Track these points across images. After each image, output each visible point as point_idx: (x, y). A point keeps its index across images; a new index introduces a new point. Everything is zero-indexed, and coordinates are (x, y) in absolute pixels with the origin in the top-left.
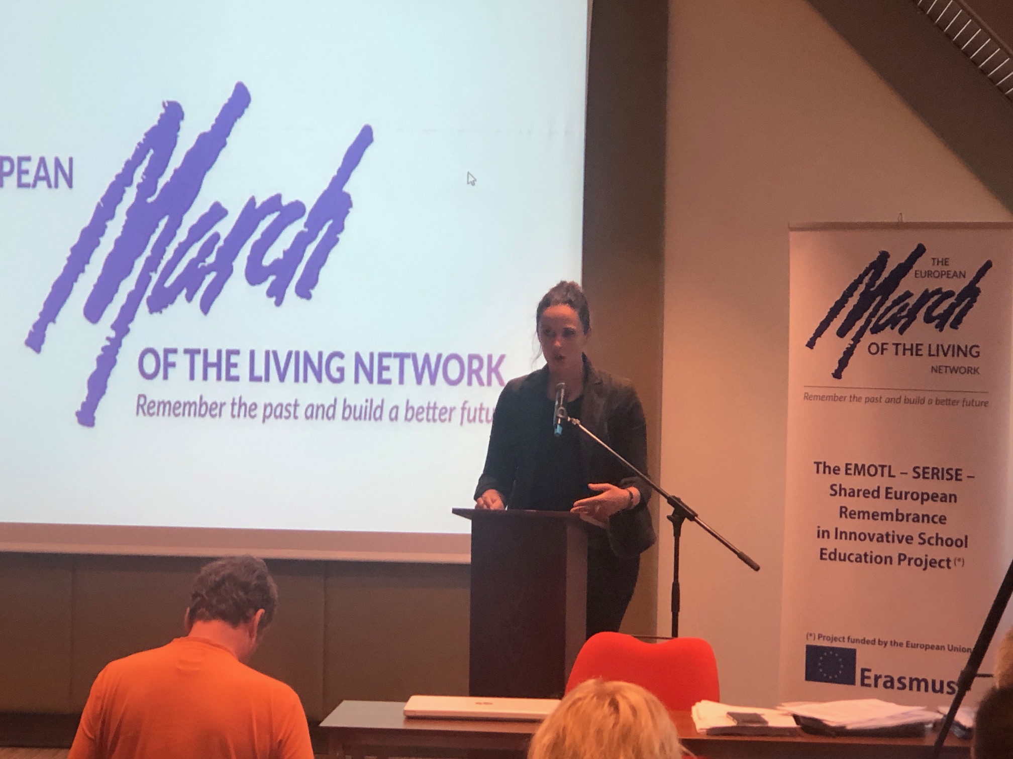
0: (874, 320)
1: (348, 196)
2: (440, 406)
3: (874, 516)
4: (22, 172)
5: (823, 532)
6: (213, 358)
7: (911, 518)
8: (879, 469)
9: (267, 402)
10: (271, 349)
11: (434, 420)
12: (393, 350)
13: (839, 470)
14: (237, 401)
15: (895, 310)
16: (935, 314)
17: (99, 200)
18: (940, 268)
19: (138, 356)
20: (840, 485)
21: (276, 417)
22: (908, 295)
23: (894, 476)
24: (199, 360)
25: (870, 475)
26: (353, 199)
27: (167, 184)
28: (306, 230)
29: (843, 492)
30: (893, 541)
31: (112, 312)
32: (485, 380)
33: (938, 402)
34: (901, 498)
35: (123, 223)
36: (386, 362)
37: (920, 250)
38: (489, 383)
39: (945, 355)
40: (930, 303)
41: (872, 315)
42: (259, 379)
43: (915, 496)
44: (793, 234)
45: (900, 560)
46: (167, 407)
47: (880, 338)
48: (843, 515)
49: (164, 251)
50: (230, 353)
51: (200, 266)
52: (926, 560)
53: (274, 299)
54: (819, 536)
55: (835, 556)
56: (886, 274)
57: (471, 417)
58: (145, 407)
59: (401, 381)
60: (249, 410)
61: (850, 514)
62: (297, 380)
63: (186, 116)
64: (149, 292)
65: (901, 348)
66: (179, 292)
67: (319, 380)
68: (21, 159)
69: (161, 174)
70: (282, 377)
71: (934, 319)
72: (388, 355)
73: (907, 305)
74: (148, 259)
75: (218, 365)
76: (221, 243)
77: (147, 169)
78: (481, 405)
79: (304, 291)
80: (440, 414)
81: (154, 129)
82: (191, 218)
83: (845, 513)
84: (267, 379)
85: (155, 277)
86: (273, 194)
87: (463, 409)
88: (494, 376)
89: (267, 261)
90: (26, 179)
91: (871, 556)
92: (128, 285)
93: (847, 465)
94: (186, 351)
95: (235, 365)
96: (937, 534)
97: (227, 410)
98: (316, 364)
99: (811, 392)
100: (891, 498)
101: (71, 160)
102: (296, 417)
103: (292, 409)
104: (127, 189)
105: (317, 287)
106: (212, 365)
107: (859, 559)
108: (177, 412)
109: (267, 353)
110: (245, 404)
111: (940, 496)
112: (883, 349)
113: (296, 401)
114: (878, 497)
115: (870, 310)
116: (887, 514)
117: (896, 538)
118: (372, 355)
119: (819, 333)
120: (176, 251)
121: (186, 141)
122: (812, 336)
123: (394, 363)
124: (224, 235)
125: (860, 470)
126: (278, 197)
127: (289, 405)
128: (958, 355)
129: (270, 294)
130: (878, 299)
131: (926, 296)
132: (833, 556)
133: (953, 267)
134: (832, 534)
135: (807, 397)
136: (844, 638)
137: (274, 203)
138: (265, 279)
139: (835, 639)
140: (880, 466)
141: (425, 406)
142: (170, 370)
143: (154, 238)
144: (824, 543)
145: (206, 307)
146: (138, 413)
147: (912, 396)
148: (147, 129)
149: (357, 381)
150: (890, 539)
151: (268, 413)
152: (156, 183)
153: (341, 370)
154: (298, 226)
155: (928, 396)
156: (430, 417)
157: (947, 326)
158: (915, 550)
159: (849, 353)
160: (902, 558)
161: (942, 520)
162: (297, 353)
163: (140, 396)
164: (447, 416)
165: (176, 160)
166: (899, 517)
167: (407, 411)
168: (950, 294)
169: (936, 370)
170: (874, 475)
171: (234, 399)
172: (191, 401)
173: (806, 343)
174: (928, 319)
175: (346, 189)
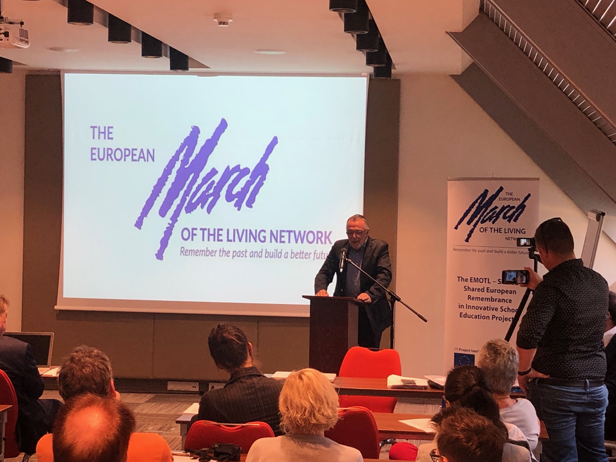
0: (482, 218)
1: (267, 165)
2: (305, 252)
3: (482, 299)
4: (133, 155)
5: (461, 306)
6: (212, 232)
7: (497, 300)
8: (484, 280)
9: (234, 250)
10: (236, 228)
11: (303, 258)
12: (286, 229)
13: (468, 280)
14: (222, 250)
15: (491, 214)
16: (507, 215)
17: (165, 167)
18: (510, 196)
19: (181, 231)
20: (468, 286)
21: (238, 256)
22: (496, 207)
23: (490, 283)
24: (206, 232)
25: (480, 282)
26: (269, 166)
27: (193, 160)
28: (250, 179)
29: (469, 289)
30: (490, 310)
31: (170, 213)
32: (323, 241)
33: (509, 252)
34: (493, 292)
35: (175, 176)
36: (283, 234)
37: (501, 189)
38: (325, 243)
39: (511, 233)
40: (505, 211)
41: (481, 216)
42: (231, 241)
43: (499, 291)
44: (448, 182)
45: (493, 318)
46: (193, 252)
47: (484, 225)
48: (469, 299)
49: (192, 188)
50: (219, 230)
51: (207, 194)
52: (504, 318)
53: (237, 208)
54: (459, 308)
55: (466, 316)
56: (487, 199)
57: (318, 257)
58: (184, 252)
59: (289, 242)
60: (227, 253)
61: (472, 298)
62: (246, 241)
63: (201, 132)
64: (185, 205)
65: (493, 230)
66: (198, 205)
67: (256, 241)
68: (133, 150)
69: (191, 156)
70: (240, 240)
71: (507, 218)
72: (284, 231)
73: (496, 211)
74: (185, 191)
75: (214, 235)
76: (215, 185)
77: (185, 154)
78: (322, 252)
79: (250, 204)
80: (305, 256)
81: (188, 137)
82: (203, 174)
83: (470, 298)
84: (234, 241)
85: (188, 198)
86: (237, 165)
87: (315, 253)
88: (327, 240)
89: (234, 192)
90: (135, 158)
91: (481, 316)
92: (177, 202)
93: (471, 278)
94: (201, 229)
95: (221, 235)
96: (508, 307)
97: (218, 253)
98: (254, 235)
99: (457, 248)
100: (489, 292)
101: (154, 150)
102: (246, 257)
103: (244, 253)
104: (177, 162)
105: (254, 203)
106: (212, 235)
107: (476, 317)
108: (197, 254)
109: (234, 230)
110: (225, 251)
111: (509, 291)
112: (486, 230)
113: (246, 250)
114: (484, 291)
115: (481, 214)
116: (487, 299)
117: (491, 309)
118: (277, 231)
119: (459, 223)
120: (197, 188)
121: (201, 142)
122: (457, 224)
123: (286, 234)
124: (216, 182)
125: (476, 280)
126: (239, 166)
127: (243, 251)
128: (517, 233)
129: (235, 206)
130: (484, 209)
131: (503, 208)
132: (465, 316)
133: (514, 196)
134: (465, 307)
135: (454, 250)
136: (470, 350)
137: (237, 168)
138: (234, 200)
139: (466, 350)
140: (484, 278)
141: (299, 252)
142: (194, 237)
143: (188, 182)
144: (462, 310)
145: (209, 211)
146: (181, 254)
147: (497, 250)
148: (185, 138)
149: (271, 242)
150: (489, 309)
151: (234, 255)
152: (189, 160)
153: (264, 237)
154: (247, 178)
155: (504, 250)
156: (301, 257)
157: (512, 221)
158: (498, 314)
159: (472, 231)
160: (493, 317)
161: (510, 301)
162: (247, 230)
163: (182, 247)
164: (308, 256)
165: (197, 150)
166: (492, 300)
167: (292, 254)
168: (514, 207)
169: (508, 239)
170: (482, 282)
171: (220, 249)
172: (203, 250)
173: (454, 227)
174: (504, 217)
175: (267, 162)
